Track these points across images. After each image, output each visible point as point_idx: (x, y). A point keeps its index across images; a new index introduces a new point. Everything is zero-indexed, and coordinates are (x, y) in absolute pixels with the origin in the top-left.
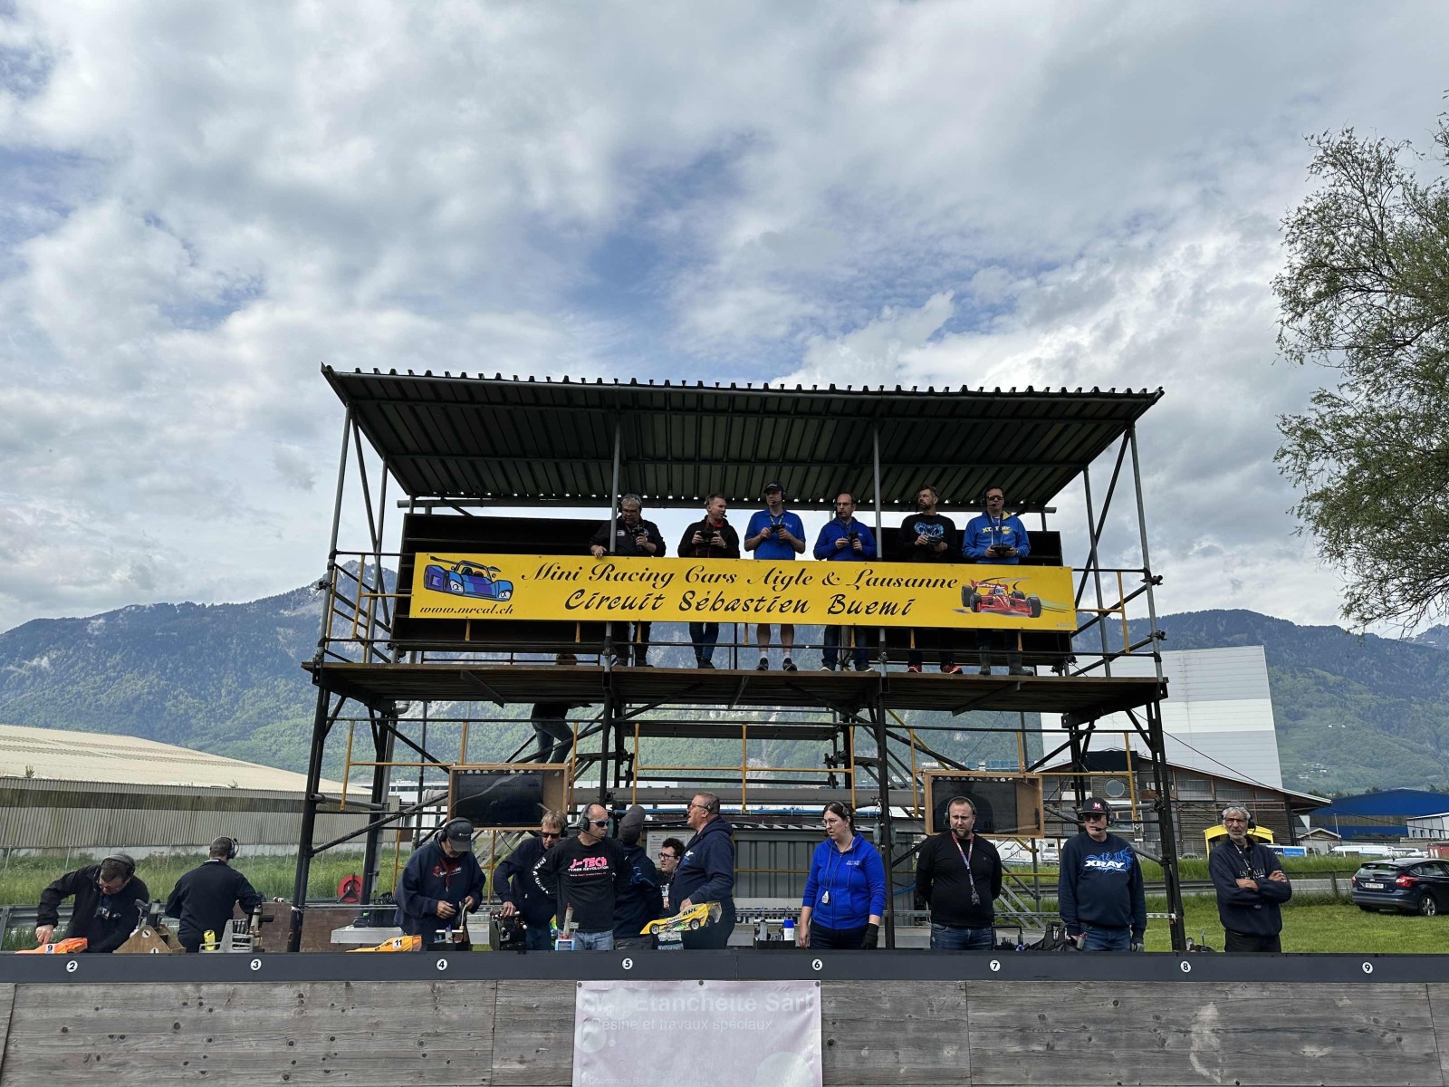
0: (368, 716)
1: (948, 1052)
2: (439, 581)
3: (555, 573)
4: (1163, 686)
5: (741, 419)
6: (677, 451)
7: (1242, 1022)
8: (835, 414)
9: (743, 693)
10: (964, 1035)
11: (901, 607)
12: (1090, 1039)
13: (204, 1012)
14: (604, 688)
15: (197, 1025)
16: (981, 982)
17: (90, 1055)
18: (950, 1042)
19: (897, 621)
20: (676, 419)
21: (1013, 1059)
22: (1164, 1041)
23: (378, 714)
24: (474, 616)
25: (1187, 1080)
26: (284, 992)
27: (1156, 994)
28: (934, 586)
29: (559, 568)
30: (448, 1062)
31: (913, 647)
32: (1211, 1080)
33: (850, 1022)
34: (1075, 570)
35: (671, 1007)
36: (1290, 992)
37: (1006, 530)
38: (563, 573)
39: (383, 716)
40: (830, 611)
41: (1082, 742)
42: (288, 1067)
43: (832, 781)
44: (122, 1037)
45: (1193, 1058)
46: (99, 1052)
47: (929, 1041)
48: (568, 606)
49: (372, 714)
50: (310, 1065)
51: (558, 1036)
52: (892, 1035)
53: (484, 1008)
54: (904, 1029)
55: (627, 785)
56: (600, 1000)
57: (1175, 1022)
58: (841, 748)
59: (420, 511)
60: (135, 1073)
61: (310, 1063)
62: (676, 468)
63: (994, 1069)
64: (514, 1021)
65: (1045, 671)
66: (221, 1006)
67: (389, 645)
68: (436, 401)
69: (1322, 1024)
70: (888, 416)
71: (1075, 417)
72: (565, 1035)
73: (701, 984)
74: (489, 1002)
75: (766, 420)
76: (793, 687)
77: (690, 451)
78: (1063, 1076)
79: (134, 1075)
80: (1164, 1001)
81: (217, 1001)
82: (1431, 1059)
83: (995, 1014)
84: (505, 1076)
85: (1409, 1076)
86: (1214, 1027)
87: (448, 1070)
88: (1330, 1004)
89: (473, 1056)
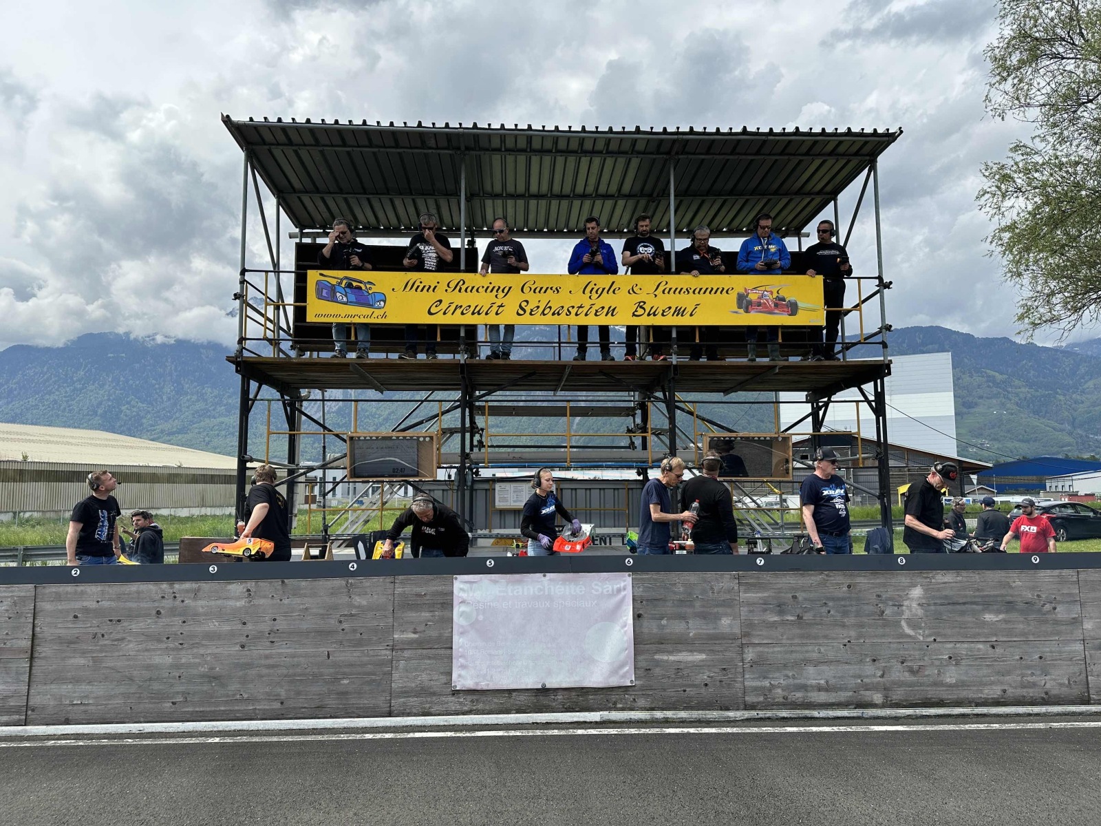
0: (280, 398)
1: (725, 621)
2: (328, 294)
3: (418, 286)
4: (888, 366)
5: (563, 158)
6: (511, 189)
7: (941, 598)
8: (639, 153)
9: (566, 382)
10: (737, 609)
11: (689, 310)
12: (829, 612)
13: (178, 602)
14: (460, 378)
15: (173, 612)
16: (749, 573)
17: (96, 634)
18: (726, 615)
19: (686, 321)
20: (510, 159)
21: (773, 625)
22: (883, 612)
23: (286, 397)
24: (356, 320)
25: (899, 638)
26: (236, 588)
27: (880, 579)
28: (715, 293)
29: (421, 282)
30: (361, 634)
31: (697, 341)
32: (915, 638)
33: (653, 601)
35: (523, 593)
36: (977, 577)
37: (773, 248)
38: (424, 287)
39: (291, 399)
40: (634, 315)
42: (243, 639)
43: (632, 446)
44: (119, 621)
45: (903, 623)
46: (103, 632)
47: (711, 613)
48: (430, 313)
49: (282, 397)
50: (259, 638)
51: (441, 614)
52: (684, 610)
53: (385, 596)
54: (693, 606)
56: (471, 588)
57: (891, 599)
59: (307, 240)
60: (131, 645)
61: (259, 636)
62: (510, 203)
63: (760, 633)
64: (409, 605)
65: (795, 360)
66: (190, 598)
67: (291, 346)
68: (315, 146)
69: (999, 599)
70: (682, 154)
71: (831, 154)
72: (446, 613)
73: (545, 576)
74: (390, 591)
75: (583, 159)
76: (605, 374)
77: (521, 189)
78: (808, 637)
79: (131, 647)
80: (884, 585)
81: (186, 595)
82: (1076, 622)
83: (760, 595)
84: (403, 642)
85: (1059, 633)
86: (920, 602)
87: (361, 639)
88: (1006, 585)
89: (378, 629)
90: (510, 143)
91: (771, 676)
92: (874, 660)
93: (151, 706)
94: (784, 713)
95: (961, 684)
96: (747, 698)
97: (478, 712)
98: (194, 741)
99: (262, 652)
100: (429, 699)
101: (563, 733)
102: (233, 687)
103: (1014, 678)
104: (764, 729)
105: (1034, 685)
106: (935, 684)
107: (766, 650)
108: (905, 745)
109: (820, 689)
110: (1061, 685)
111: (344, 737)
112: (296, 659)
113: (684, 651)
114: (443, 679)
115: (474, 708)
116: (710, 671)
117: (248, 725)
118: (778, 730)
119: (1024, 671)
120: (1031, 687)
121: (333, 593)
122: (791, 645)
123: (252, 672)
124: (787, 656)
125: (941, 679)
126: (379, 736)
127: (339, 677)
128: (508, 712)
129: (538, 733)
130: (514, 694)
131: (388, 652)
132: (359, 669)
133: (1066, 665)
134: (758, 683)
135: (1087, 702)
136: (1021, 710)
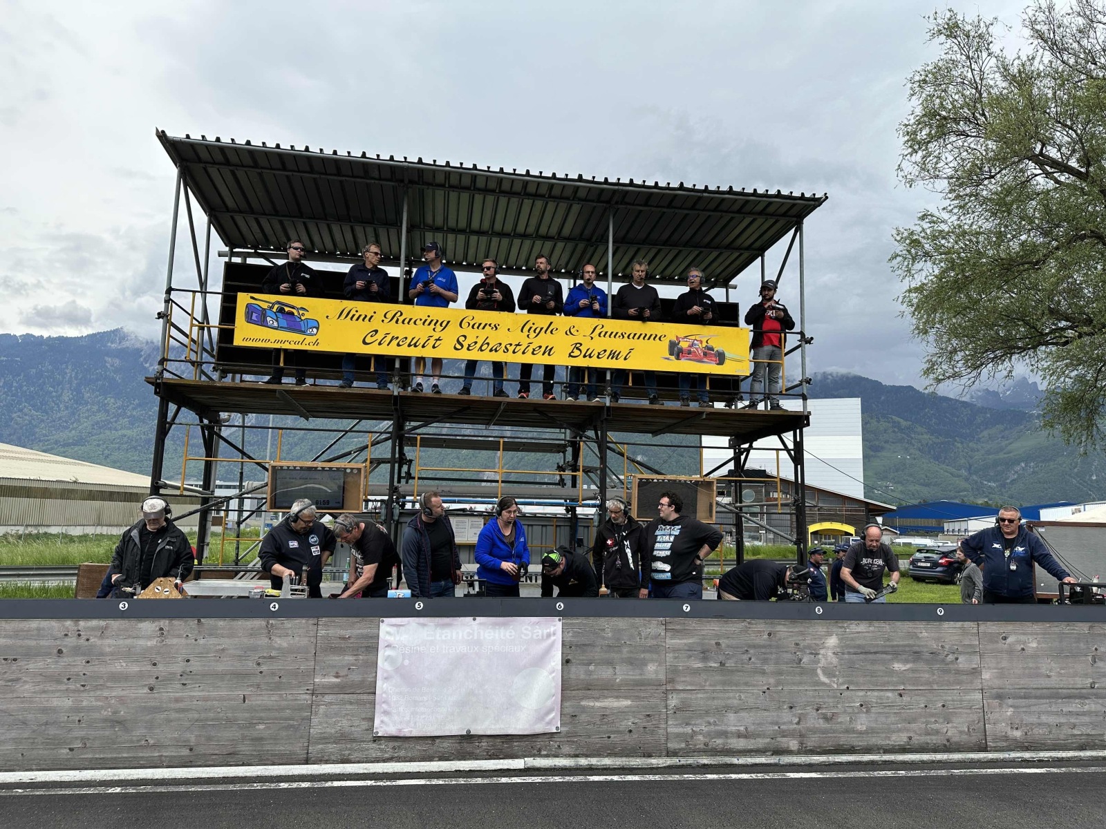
0: (198, 422)
1: (651, 668)
2: (257, 316)
3: (354, 315)
4: (807, 418)
5: (506, 199)
6: (452, 223)
7: (855, 647)
8: (580, 199)
9: (500, 416)
10: (663, 656)
11: (623, 354)
12: (750, 659)
13: (82, 641)
14: (393, 408)
15: (76, 650)
16: (676, 619)
18: (652, 661)
19: (619, 364)
20: (453, 195)
21: (697, 672)
22: (801, 660)
23: (206, 421)
24: (286, 346)
25: (814, 686)
26: (148, 626)
27: (798, 628)
28: (649, 339)
29: (357, 311)
30: (280, 677)
31: (630, 384)
32: (830, 686)
33: (582, 647)
35: (451, 638)
36: (888, 627)
38: (360, 316)
39: (210, 422)
40: (570, 356)
41: (743, 457)
42: (152, 681)
43: (562, 482)
44: (15, 660)
45: (819, 671)
47: (637, 659)
48: (364, 342)
49: (201, 421)
50: (169, 680)
51: (365, 658)
52: (611, 655)
53: (307, 639)
54: (620, 652)
57: (809, 647)
58: (569, 457)
59: (237, 260)
60: (27, 687)
61: (170, 678)
62: (451, 237)
63: (682, 679)
64: (331, 648)
65: (719, 405)
66: (96, 636)
67: (214, 368)
68: (253, 167)
69: (907, 649)
70: (621, 204)
71: (761, 213)
72: (371, 657)
73: (474, 620)
74: (312, 634)
75: (526, 201)
76: (540, 412)
77: (463, 224)
78: (730, 683)
79: (26, 689)
80: (802, 633)
81: (92, 633)
82: (976, 672)
83: (685, 641)
84: (324, 686)
85: (960, 683)
86: (835, 650)
87: (281, 683)
88: (914, 636)
89: (299, 673)
90: (454, 180)
91: (693, 722)
92: (791, 708)
93: (45, 752)
94: (705, 761)
95: (870, 731)
96: (669, 745)
97: (399, 760)
98: (91, 791)
99: (172, 694)
100: (349, 746)
101: (486, 781)
102: (139, 732)
103: (920, 725)
104: (686, 776)
105: (937, 732)
106: (847, 731)
107: (689, 696)
108: (819, 793)
109: (739, 735)
110: (961, 732)
111: (257, 786)
112: (209, 703)
113: (612, 697)
114: (365, 725)
115: (396, 755)
116: (634, 717)
117: (153, 773)
118: (699, 777)
119: (928, 719)
120: (934, 735)
121: (253, 633)
122: (714, 691)
123: (161, 717)
124: (709, 702)
125: (852, 726)
126: (295, 785)
127: (255, 721)
128: (430, 759)
129: (462, 781)
130: (438, 741)
131: (308, 697)
132: (277, 714)
133: (966, 713)
134: (680, 730)
135: (984, 749)
136: (925, 757)
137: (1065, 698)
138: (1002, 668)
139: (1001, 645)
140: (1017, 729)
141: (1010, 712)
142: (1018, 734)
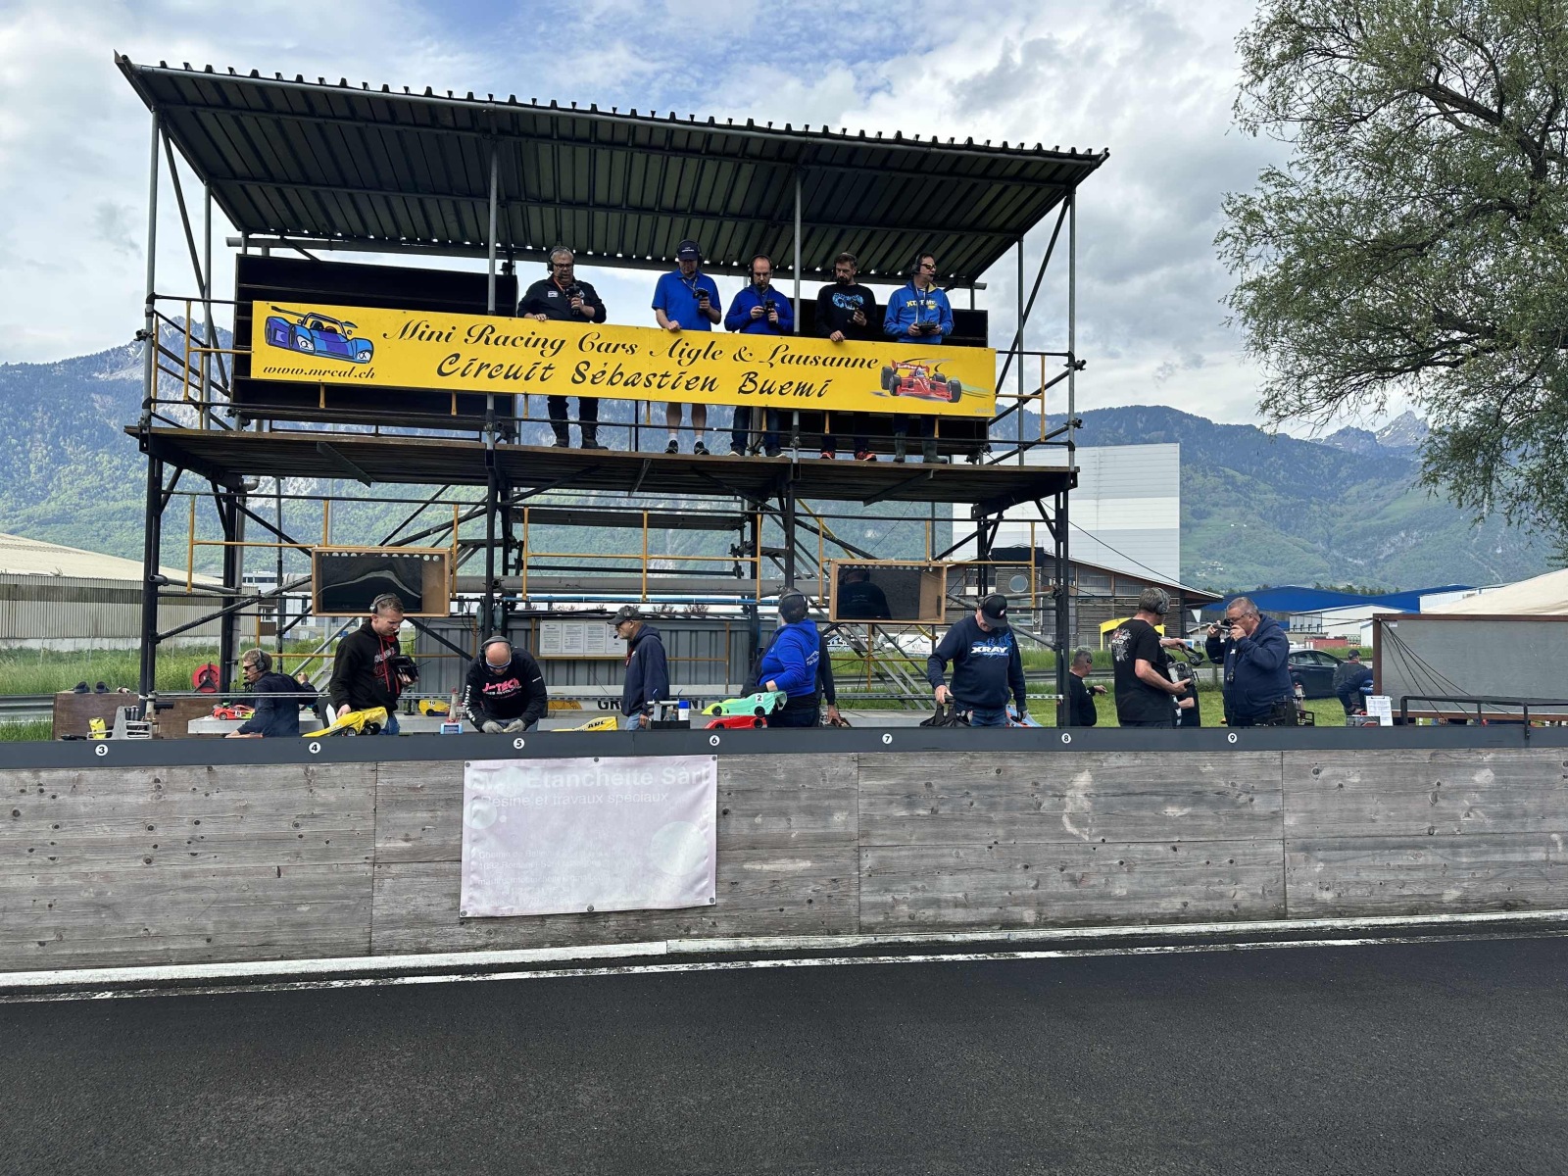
0: (211, 490)
1: (838, 818)
2: (283, 336)
3: (423, 332)
4: (1074, 475)
5: (644, 156)
6: (566, 192)
7: (1114, 787)
8: (753, 157)
9: (645, 478)
10: (854, 802)
11: (817, 388)
12: (972, 804)
13: (46, 799)
14: (487, 467)
15: (38, 812)
16: (873, 755)
18: (841, 809)
19: (812, 403)
20: (565, 151)
21: (899, 822)
22: (1040, 804)
23: (222, 489)
24: (328, 379)
25: (1060, 838)
26: (137, 778)
27: (1035, 762)
28: (853, 365)
29: (427, 327)
30: (327, 842)
31: (827, 432)
32: (1080, 838)
33: (744, 792)
34: (1000, 352)
35: (565, 783)
36: (1160, 759)
37: (932, 305)
38: (433, 333)
39: (229, 490)
40: (740, 391)
41: (989, 532)
42: (149, 851)
43: (738, 571)
45: (1065, 820)
47: (821, 807)
48: (440, 373)
49: (215, 489)
50: (173, 849)
51: (446, 814)
52: (785, 803)
53: (363, 790)
54: (798, 799)
55: (517, 574)
56: (490, 779)
57: (1051, 788)
58: (748, 538)
59: (255, 251)
61: (174, 846)
62: (566, 213)
63: (880, 832)
64: (398, 801)
65: (960, 460)
66: (65, 792)
67: (229, 411)
68: (265, 111)
69: (1185, 788)
70: (813, 163)
71: (1016, 178)
72: (453, 813)
73: (596, 761)
74: (369, 783)
75: (672, 159)
76: (697, 472)
77: (582, 194)
78: (945, 837)
80: (1043, 770)
81: (60, 788)
82: (1276, 817)
83: (884, 782)
84: (389, 853)
85: (1255, 831)
86: (1087, 791)
87: (327, 849)
88: (1194, 771)
89: (354, 836)
90: (565, 129)
91: (894, 888)
92: (1027, 867)
93: (6, 948)
94: (910, 938)
95: (1133, 897)
96: (862, 918)
97: (497, 947)
98: (72, 997)
99: (177, 868)
100: (426, 931)
101: (613, 972)
102: (133, 919)
103: (1199, 888)
104: (881, 958)
105: (1221, 896)
106: (1102, 897)
107: (890, 854)
108: (1056, 977)
109: (957, 904)
110: (1253, 895)
111: (301, 986)
112: (230, 878)
113: (782, 858)
114: (448, 903)
115: (492, 941)
116: (816, 883)
117: (158, 972)
118: (898, 960)
119: (1210, 879)
120: (1218, 899)
122: (922, 847)
123: (163, 898)
124: (916, 862)
125: (1108, 890)
126: (352, 983)
127: (295, 902)
128: (539, 945)
129: (580, 973)
130: (548, 921)
131: (367, 868)
132: (324, 891)
133: (1261, 871)
134: (878, 899)
135: (1282, 916)
136: (1204, 928)
137: (1394, 848)
138: (1312, 812)
139: (1312, 781)
140: (1327, 889)
141: (1319, 867)
142: (1328, 896)
